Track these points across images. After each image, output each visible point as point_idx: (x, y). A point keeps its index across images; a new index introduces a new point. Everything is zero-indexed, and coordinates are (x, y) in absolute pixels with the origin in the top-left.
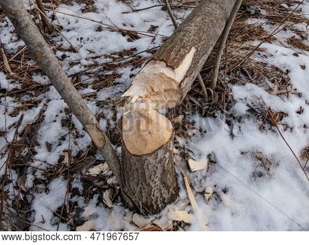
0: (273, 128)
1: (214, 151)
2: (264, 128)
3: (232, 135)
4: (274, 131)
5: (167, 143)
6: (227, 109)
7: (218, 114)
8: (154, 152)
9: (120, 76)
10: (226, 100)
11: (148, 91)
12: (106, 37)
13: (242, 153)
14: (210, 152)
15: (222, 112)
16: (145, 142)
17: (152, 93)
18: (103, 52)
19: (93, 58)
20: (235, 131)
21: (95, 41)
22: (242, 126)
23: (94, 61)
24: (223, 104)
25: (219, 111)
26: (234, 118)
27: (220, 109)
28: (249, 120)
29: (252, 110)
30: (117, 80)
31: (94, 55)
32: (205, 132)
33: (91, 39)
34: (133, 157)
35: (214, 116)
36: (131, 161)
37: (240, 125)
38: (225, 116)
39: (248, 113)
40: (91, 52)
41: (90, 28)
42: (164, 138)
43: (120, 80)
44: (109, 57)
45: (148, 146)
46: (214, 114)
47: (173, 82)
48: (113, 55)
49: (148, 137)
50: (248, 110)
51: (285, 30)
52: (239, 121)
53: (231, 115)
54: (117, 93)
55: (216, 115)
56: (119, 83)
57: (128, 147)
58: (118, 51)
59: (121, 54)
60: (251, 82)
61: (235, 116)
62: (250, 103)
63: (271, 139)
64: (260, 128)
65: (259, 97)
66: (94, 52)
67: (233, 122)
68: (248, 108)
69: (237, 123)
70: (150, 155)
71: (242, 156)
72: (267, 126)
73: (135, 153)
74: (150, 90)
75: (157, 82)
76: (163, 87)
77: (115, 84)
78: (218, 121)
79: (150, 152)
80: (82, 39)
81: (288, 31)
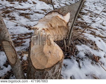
0: (97, 63)
1: (73, 75)
2: (93, 63)
3: (80, 67)
4: (97, 65)
5: (61, 60)
6: (76, 55)
7: (72, 57)
8: (53, 66)
9: (25, 42)
10: (75, 51)
11: (48, 26)
12: (19, 28)
13: (86, 75)
14: (71, 75)
15: (74, 56)
16: (47, 59)
17: (51, 28)
18: (17, 33)
19: (12, 35)
20: (81, 65)
21: (14, 29)
22: (84, 62)
23: (13, 36)
24: (74, 53)
25: (72, 56)
26: (80, 59)
27: (73, 55)
28: (86, 59)
29: (87, 55)
30: (23, 44)
31: (13, 34)
32: (67, 66)
33: (12, 29)
34: (37, 72)
35: (70, 58)
36: (35, 75)
37: (83, 62)
38: (75, 58)
39: (85, 56)
40: (12, 33)
41: (12, 25)
42: (60, 56)
43: (25, 44)
44: (20, 35)
45: (49, 62)
46: (70, 57)
47: (63, 22)
48: (22, 35)
49: (49, 55)
50: (85, 55)
51: (88, 30)
52: (82, 60)
53: (78, 57)
54: (23, 49)
55: (71, 57)
56: (24, 45)
57: (33, 64)
58: (24, 33)
59: (25, 35)
60: (83, 44)
61: (80, 57)
62: (85, 52)
63: (97, 68)
64: (92, 63)
65: (88, 50)
66: (13, 33)
67: (79, 60)
68: (85, 54)
69: (81, 61)
70: (49, 69)
71: (86, 77)
72: (94, 62)
73: (38, 68)
74: (50, 26)
75: (54, 21)
76: (58, 25)
77: (22, 45)
78: (72, 60)
79: (50, 66)
80: (8, 28)
81: (89, 31)
